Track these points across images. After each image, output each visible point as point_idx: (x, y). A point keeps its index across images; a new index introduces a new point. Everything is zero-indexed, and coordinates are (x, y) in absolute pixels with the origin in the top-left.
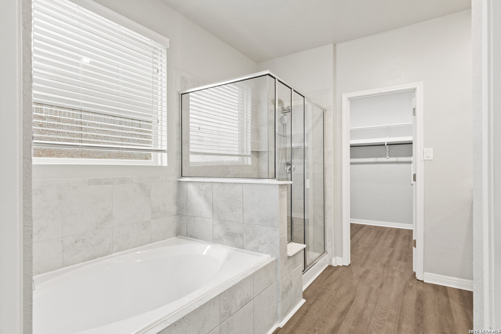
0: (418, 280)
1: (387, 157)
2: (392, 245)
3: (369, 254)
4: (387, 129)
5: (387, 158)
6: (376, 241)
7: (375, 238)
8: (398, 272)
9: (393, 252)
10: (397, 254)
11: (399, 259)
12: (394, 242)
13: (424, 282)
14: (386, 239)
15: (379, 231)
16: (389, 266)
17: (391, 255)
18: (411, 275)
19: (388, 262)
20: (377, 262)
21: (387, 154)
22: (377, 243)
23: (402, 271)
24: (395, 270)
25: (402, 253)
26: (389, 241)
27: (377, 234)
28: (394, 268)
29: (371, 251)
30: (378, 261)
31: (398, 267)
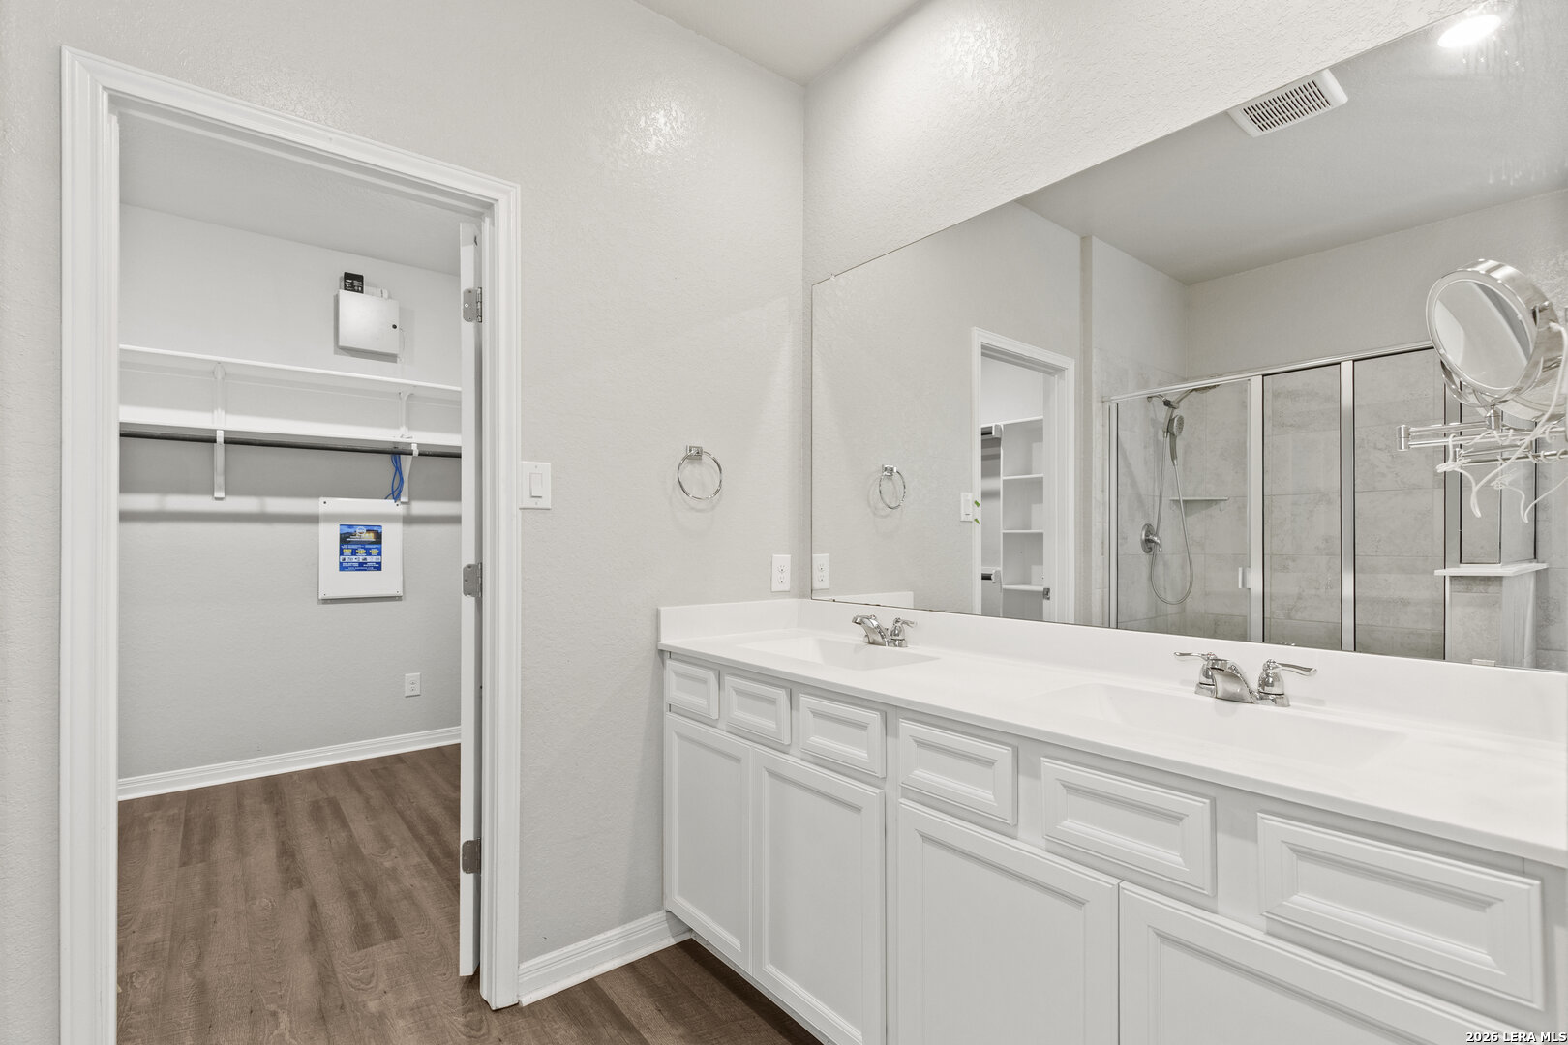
0: (497, 1011)
1: (217, 495)
2: (288, 869)
3: (202, 988)
4: (219, 378)
5: (217, 499)
6: (197, 880)
7: (184, 864)
8: (401, 1014)
9: (313, 906)
10: (337, 917)
11: (362, 937)
12: (287, 853)
13: (522, 1008)
14: (241, 852)
15: (187, 821)
16: (342, 1007)
17: (316, 935)
18: (459, 1000)
19: (325, 979)
20: (274, 1014)
21: (219, 480)
22: (210, 891)
23: (412, 998)
24: (382, 1017)
25: (352, 896)
26: (264, 856)
27: (186, 836)
28: (373, 1006)
29: (201, 956)
30: (273, 1007)
31: (382, 986)
